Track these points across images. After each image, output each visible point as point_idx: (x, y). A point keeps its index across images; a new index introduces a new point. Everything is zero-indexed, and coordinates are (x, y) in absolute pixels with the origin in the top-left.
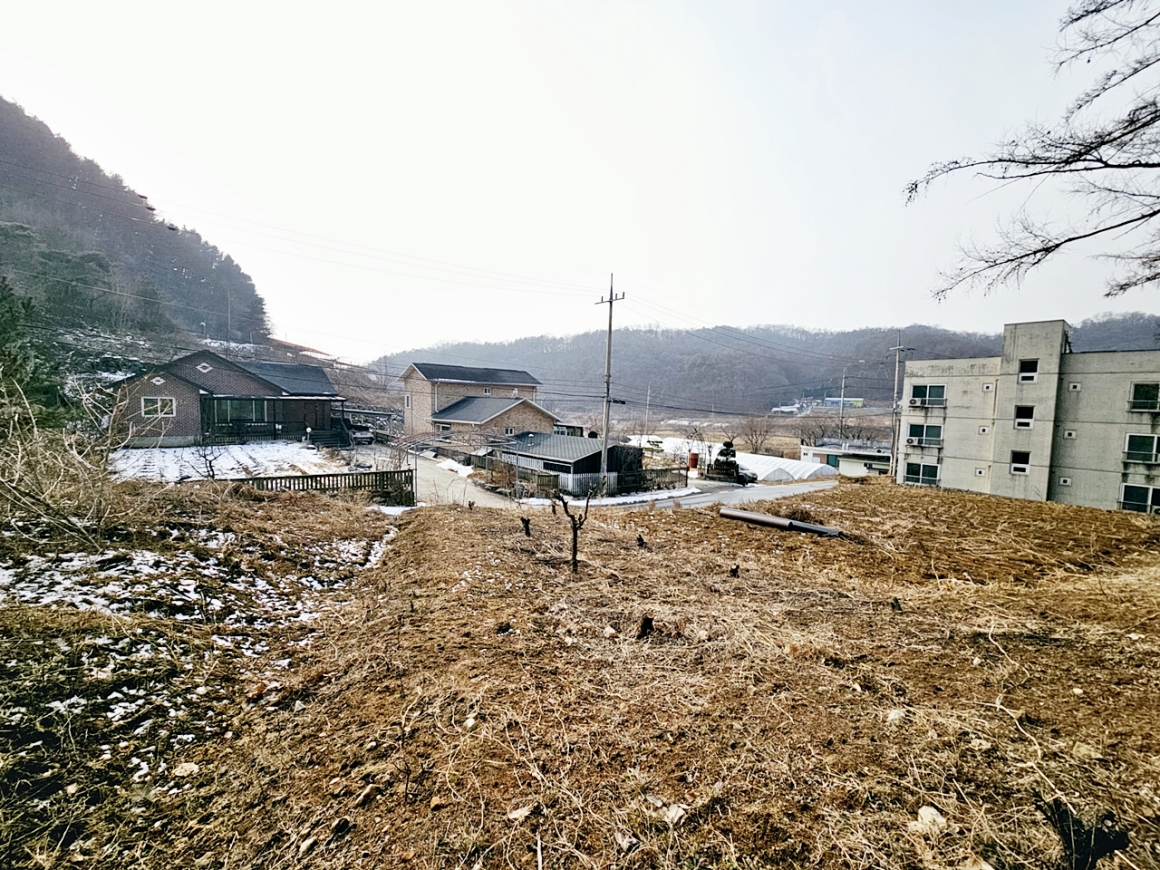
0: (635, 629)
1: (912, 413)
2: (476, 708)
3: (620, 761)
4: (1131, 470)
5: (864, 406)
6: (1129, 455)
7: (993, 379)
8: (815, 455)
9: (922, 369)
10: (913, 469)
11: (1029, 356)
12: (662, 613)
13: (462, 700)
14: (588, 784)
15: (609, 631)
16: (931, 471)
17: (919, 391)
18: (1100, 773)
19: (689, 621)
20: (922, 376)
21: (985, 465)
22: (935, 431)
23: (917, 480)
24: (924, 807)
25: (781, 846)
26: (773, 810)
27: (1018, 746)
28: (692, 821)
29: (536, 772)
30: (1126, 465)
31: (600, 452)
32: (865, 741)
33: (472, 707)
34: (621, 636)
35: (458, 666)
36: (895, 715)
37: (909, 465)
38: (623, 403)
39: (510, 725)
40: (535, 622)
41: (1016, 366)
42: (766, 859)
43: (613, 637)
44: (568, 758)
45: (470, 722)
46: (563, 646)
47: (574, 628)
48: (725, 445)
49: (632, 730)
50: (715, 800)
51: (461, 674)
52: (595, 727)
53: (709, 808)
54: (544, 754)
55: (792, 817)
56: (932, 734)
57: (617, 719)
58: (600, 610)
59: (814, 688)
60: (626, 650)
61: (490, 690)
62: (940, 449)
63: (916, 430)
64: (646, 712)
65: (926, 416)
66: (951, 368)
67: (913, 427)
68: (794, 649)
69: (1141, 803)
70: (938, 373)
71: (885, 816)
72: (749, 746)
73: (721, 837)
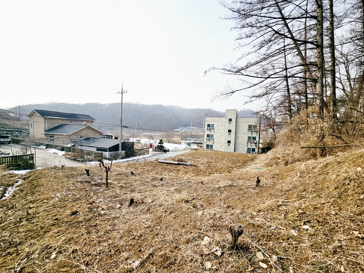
0: (128, 203)
1: (207, 131)
2: (57, 249)
3: (119, 251)
4: (248, 144)
5: (197, 129)
6: (248, 141)
7: (224, 123)
8: (185, 143)
9: (209, 120)
10: (208, 146)
11: (230, 118)
12: (137, 196)
13: (51, 248)
14: (106, 264)
15: (118, 206)
16: (212, 146)
17: (209, 125)
18: (240, 216)
19: (146, 197)
20: (209, 122)
21: (222, 144)
22: (212, 136)
23: (209, 149)
24: (206, 237)
25: (169, 262)
26: (167, 252)
27: (226, 214)
28: (142, 264)
29: (83, 267)
30: (247, 143)
31: (119, 144)
32: (193, 222)
33: (55, 249)
34: (123, 207)
35: (50, 234)
36: (200, 213)
37: (207, 145)
38: (127, 127)
39: (73, 252)
40: (89, 208)
41: (228, 120)
42: (165, 268)
43: (120, 208)
44: (98, 257)
45: (53, 256)
46: (100, 215)
47: (105, 207)
48: (160, 140)
49: (124, 239)
50: (150, 254)
51: (51, 237)
52: (110, 242)
53: (148, 258)
54: (87, 259)
55: (172, 252)
56: (208, 216)
57: (119, 237)
58: (115, 199)
59: (181, 210)
60: (124, 211)
61: (65, 240)
62: (213, 140)
63: (208, 136)
64: (129, 231)
65: (210, 132)
66: (215, 120)
67: (207, 135)
68: (176, 200)
69: (247, 221)
70: (213, 121)
71: (196, 243)
72: (162, 233)
73: (151, 266)
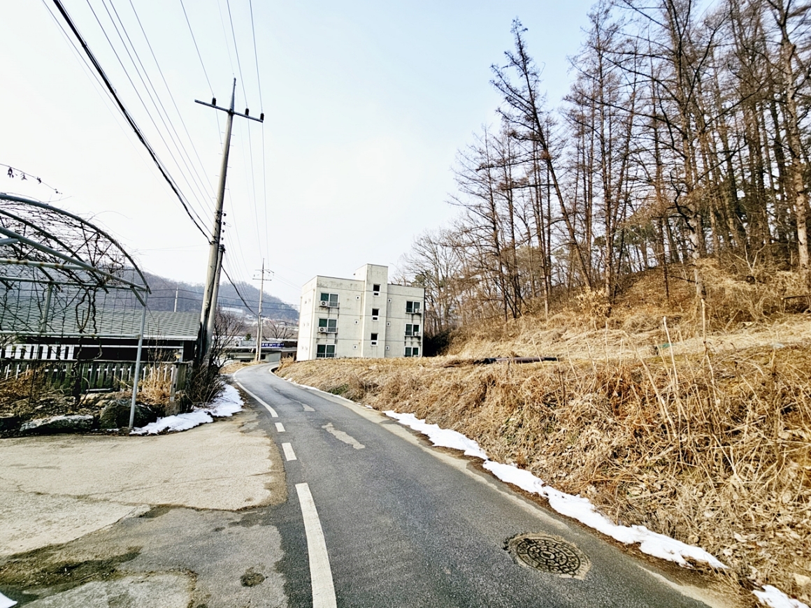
4: (407, 340)
6: (406, 333)
9: (326, 283)
10: (321, 349)
11: (377, 283)
17: (324, 297)
20: (326, 287)
21: (357, 342)
23: (324, 356)
30: (405, 337)
37: (318, 346)
41: (371, 287)
63: (322, 322)
65: (329, 313)
66: (341, 284)
70: (335, 286)
